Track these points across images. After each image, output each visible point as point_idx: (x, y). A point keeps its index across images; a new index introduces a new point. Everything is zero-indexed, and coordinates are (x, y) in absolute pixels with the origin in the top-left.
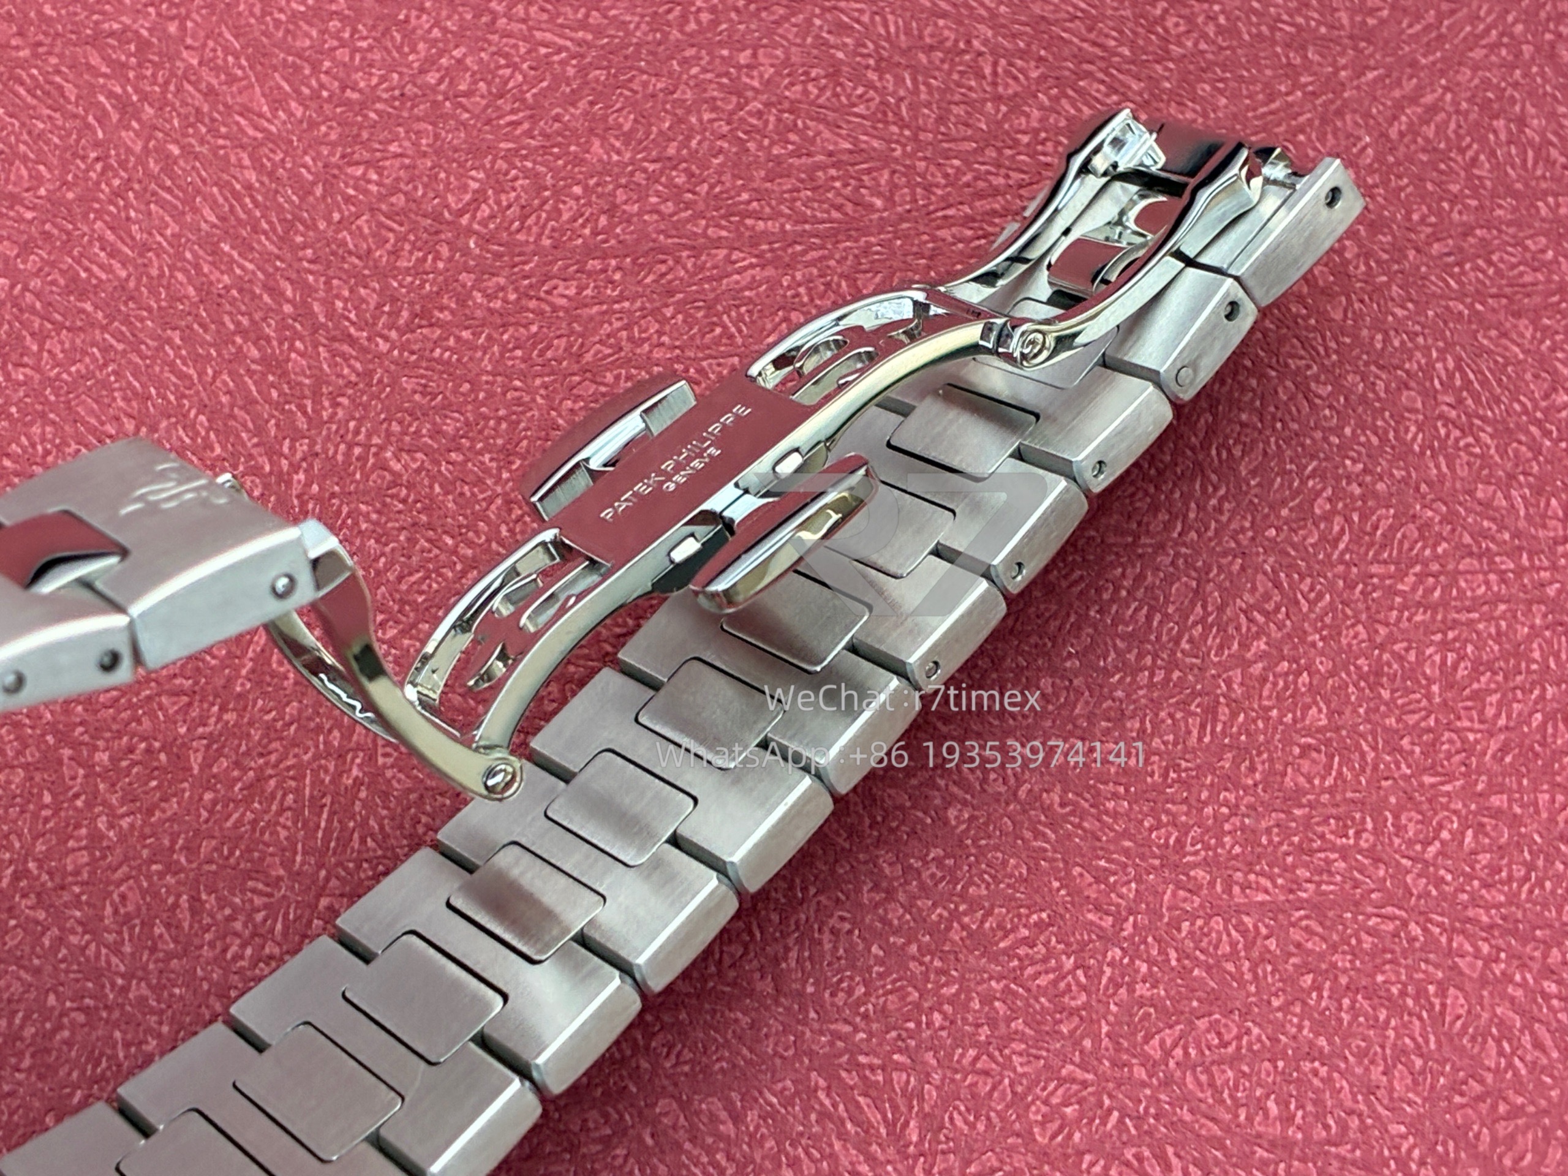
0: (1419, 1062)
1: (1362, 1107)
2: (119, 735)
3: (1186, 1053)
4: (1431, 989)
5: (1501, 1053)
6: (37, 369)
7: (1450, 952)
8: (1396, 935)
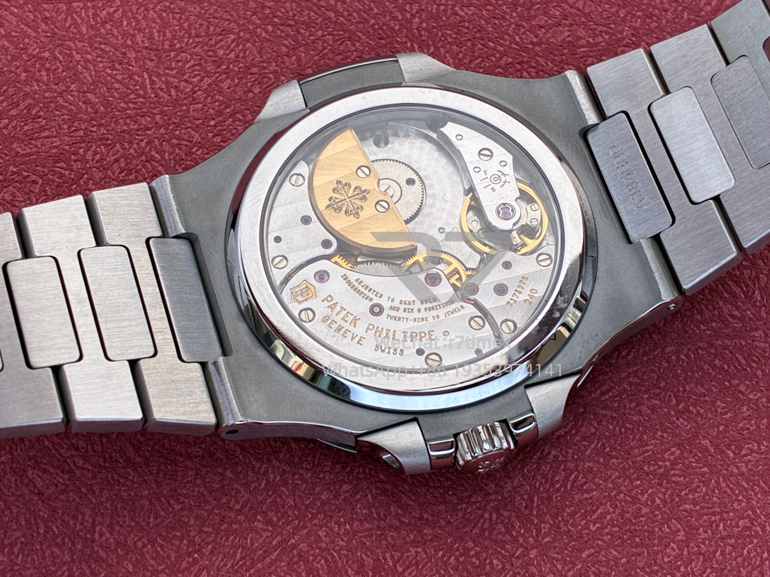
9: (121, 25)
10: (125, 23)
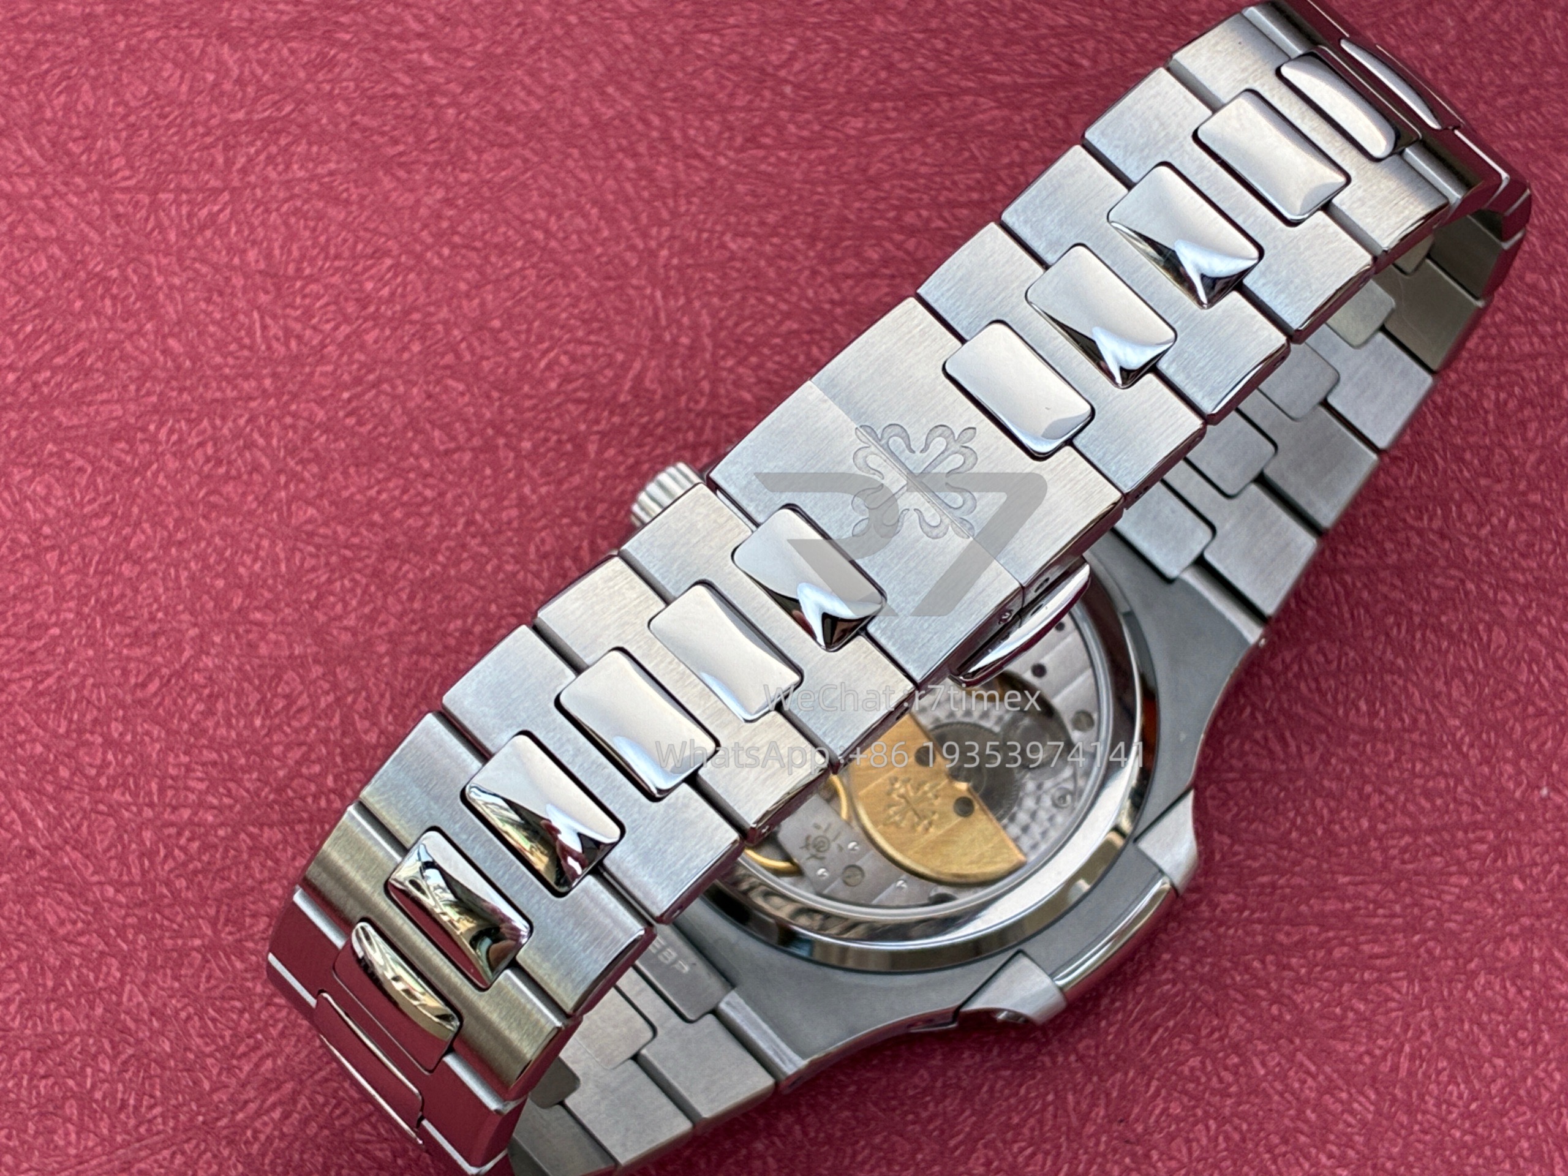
0: (1470, 678)
1: (1428, 707)
2: (538, 429)
3: (1301, 668)
4: (1481, 627)
5: (1531, 671)
6: (476, 172)
7: (1495, 602)
8: (1457, 589)
9: (227, 234)
10: (233, 230)
